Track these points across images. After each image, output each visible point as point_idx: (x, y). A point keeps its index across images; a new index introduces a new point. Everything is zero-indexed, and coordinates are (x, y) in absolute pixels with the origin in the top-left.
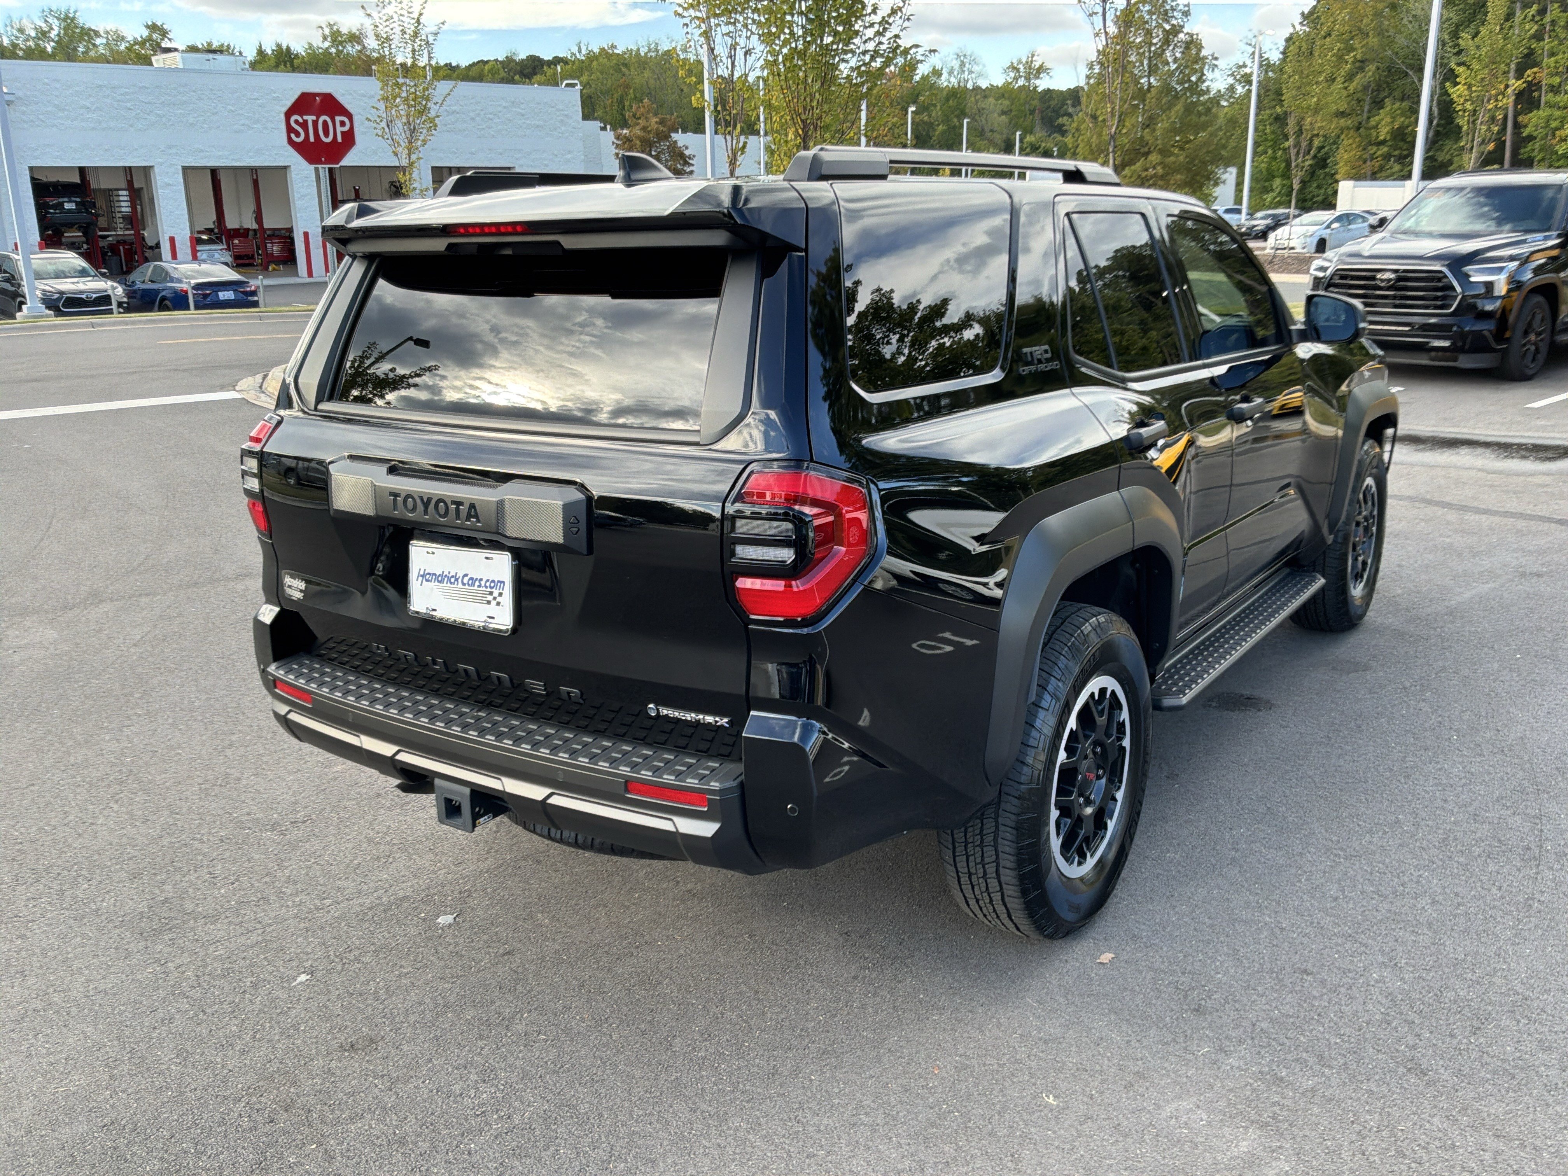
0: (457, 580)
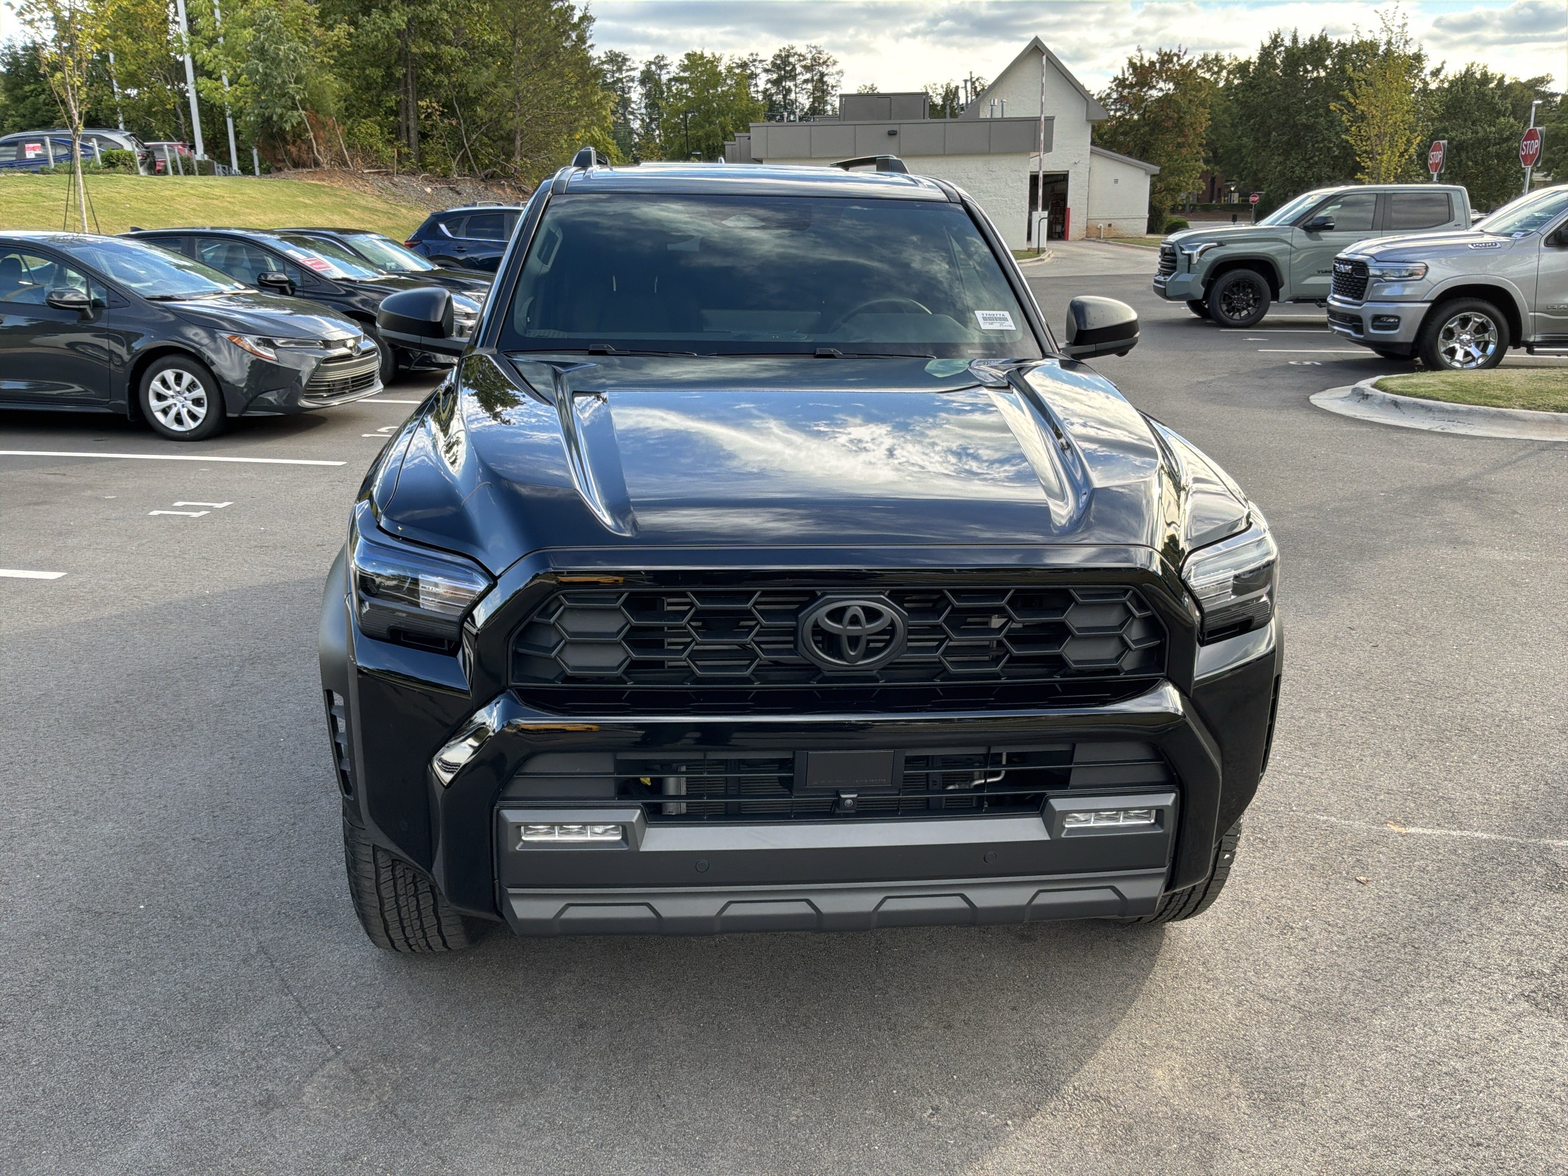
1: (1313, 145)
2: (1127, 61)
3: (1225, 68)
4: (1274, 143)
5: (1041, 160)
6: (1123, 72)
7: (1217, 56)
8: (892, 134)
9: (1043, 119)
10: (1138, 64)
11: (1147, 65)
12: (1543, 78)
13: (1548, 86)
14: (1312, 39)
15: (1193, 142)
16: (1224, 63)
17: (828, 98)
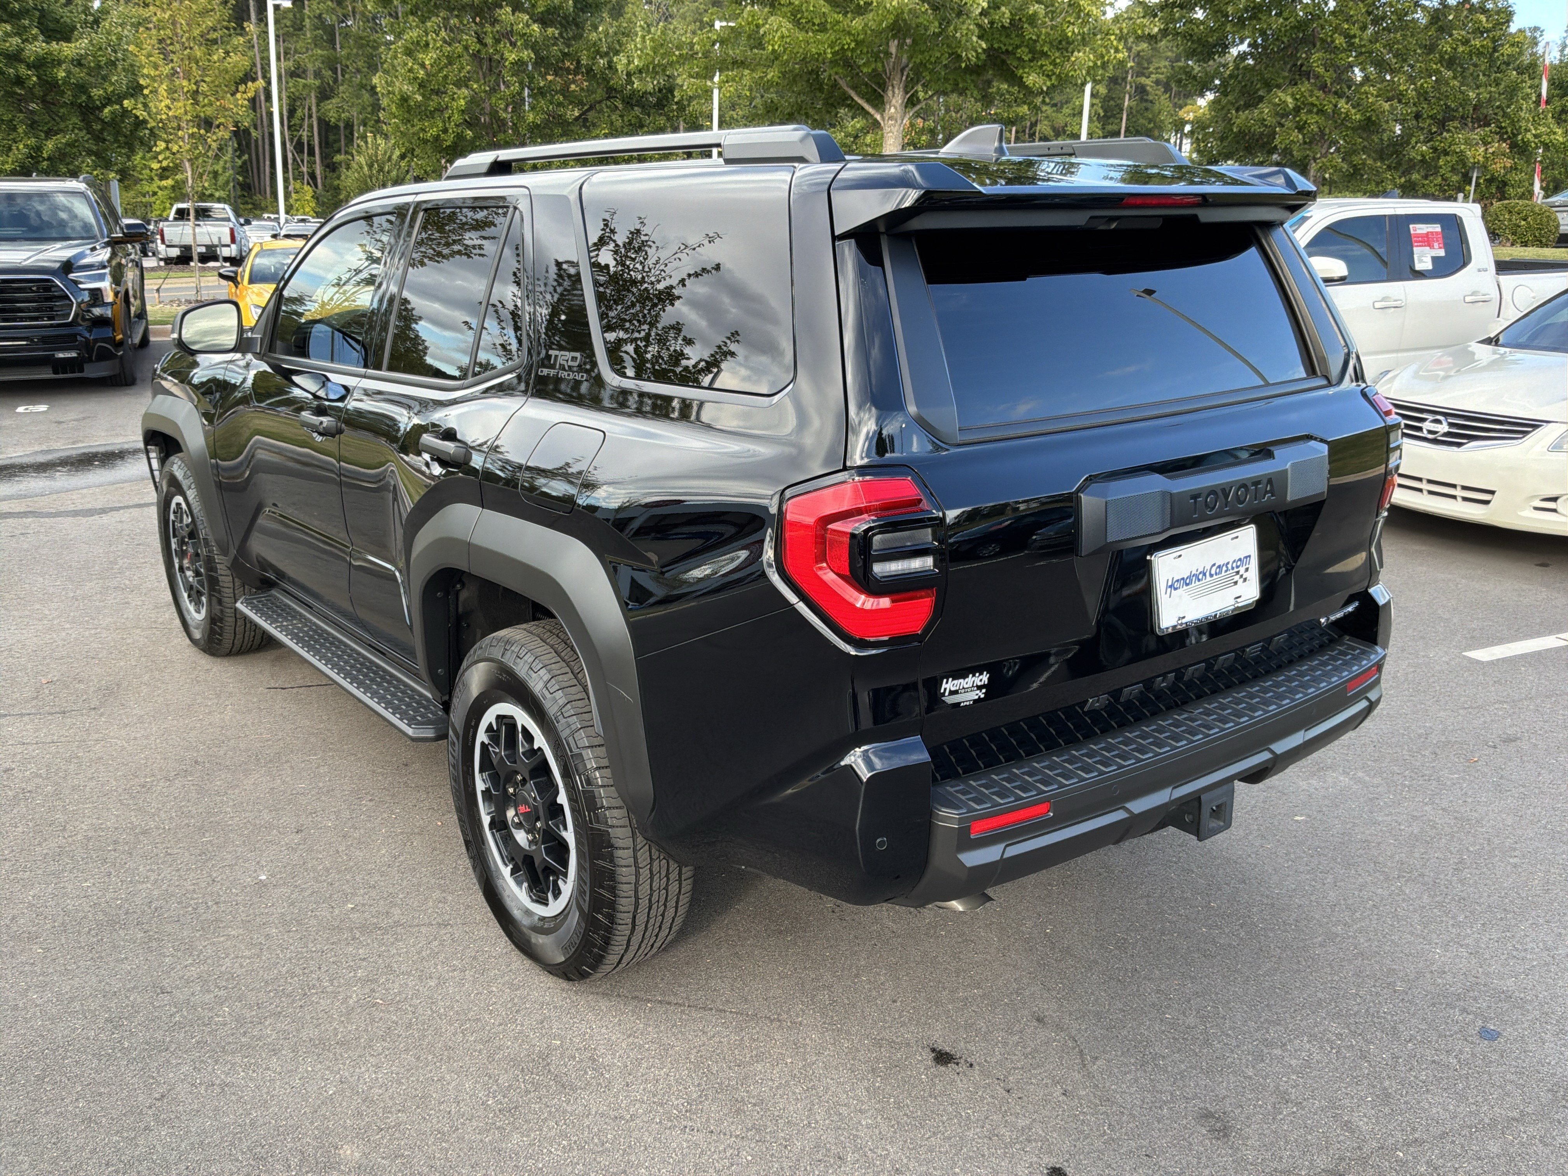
0: (1205, 574)
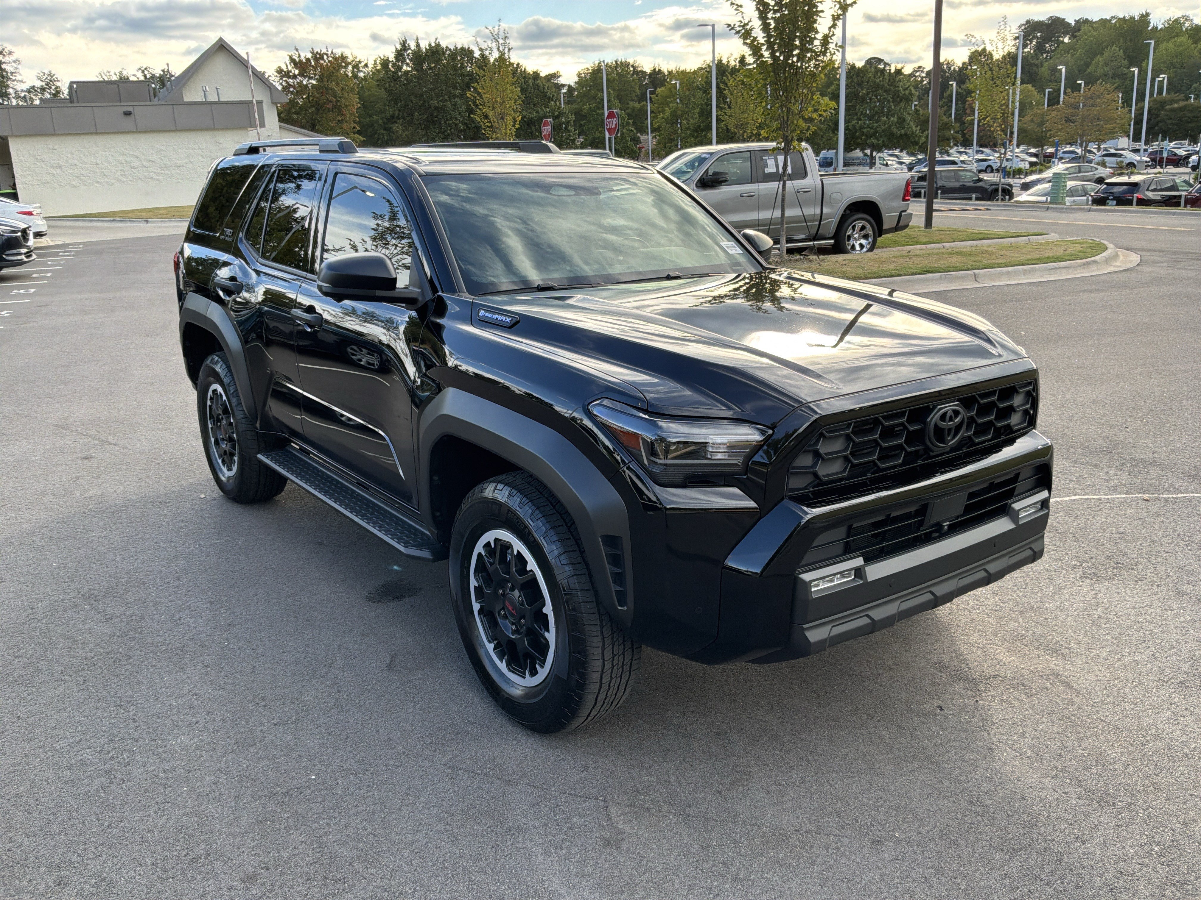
1: (445, 122)
2: (288, 58)
3: (350, 64)
4: (418, 120)
5: (258, 134)
6: (287, 66)
7: (342, 55)
8: (128, 114)
9: (255, 102)
10: (297, 60)
11: (304, 61)
12: (555, 74)
13: (559, 79)
14: (430, 45)
15: (350, 120)
16: (349, 60)
17: (9, 83)
